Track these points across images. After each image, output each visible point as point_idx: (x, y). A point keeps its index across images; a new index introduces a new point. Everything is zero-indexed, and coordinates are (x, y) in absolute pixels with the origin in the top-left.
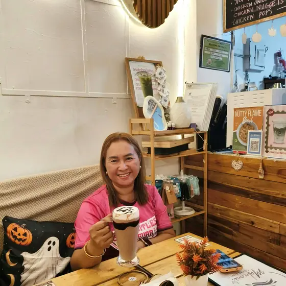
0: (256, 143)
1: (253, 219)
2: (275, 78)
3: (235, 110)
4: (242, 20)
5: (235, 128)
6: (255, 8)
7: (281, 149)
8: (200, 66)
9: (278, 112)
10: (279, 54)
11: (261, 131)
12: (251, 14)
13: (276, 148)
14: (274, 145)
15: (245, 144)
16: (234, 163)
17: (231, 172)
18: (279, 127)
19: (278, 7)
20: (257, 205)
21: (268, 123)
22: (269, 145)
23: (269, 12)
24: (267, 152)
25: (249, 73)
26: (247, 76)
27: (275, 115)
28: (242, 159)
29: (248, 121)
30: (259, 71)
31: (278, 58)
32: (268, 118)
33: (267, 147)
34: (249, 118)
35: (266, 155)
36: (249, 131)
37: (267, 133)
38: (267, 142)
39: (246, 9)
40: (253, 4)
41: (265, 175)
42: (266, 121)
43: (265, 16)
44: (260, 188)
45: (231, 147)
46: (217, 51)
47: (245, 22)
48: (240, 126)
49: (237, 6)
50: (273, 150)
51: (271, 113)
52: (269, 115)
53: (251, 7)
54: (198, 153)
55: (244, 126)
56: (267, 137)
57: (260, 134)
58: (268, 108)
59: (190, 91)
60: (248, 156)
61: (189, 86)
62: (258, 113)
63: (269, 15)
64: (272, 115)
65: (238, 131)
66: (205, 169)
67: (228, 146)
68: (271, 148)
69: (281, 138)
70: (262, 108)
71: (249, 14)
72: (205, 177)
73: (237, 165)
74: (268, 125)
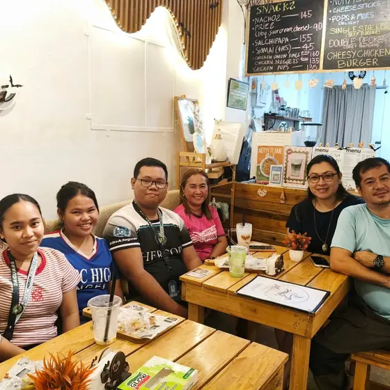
0: (277, 175)
1: (274, 236)
2: (274, 114)
3: (259, 147)
4: (262, 69)
5: (259, 162)
6: (274, 62)
7: (297, 180)
8: (227, 106)
9: (295, 152)
10: (276, 92)
11: (281, 166)
12: (271, 65)
13: (293, 180)
14: (292, 177)
15: (267, 176)
16: (259, 191)
17: (257, 198)
18: (296, 164)
19: (293, 65)
20: (278, 224)
21: (287, 160)
22: (287, 177)
23: (286, 68)
24: (286, 182)
25: (255, 109)
26: (253, 112)
27: (292, 154)
28: (266, 188)
29: (271, 157)
30: (262, 107)
31: (275, 94)
32: (287, 156)
33: (285, 179)
34: (271, 155)
35: (285, 185)
36: (271, 166)
37: (286, 167)
38: (285, 175)
39: (266, 60)
40: (273, 58)
41: (286, 200)
42: (285, 158)
43: (282, 70)
44: (281, 211)
45: (254, 178)
46: (239, 92)
47: (265, 72)
48: (263, 161)
49: (258, 55)
50: (291, 181)
51: (290, 152)
52: (288, 153)
53: (271, 60)
54: (228, 183)
55: (266, 161)
56: (286, 171)
57: (281, 168)
58: (287, 148)
59: (219, 127)
60: (270, 185)
61: (218, 123)
62: (279, 151)
63: (285, 70)
64: (290, 153)
65: (261, 165)
66: (232, 196)
67: (251, 177)
68: (289, 179)
69: (297, 172)
70: (282, 147)
71: (269, 65)
72: (232, 203)
73: (262, 193)
74: (287, 161)
